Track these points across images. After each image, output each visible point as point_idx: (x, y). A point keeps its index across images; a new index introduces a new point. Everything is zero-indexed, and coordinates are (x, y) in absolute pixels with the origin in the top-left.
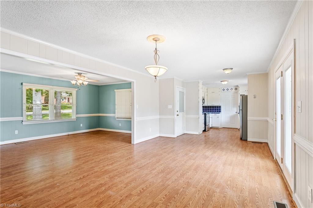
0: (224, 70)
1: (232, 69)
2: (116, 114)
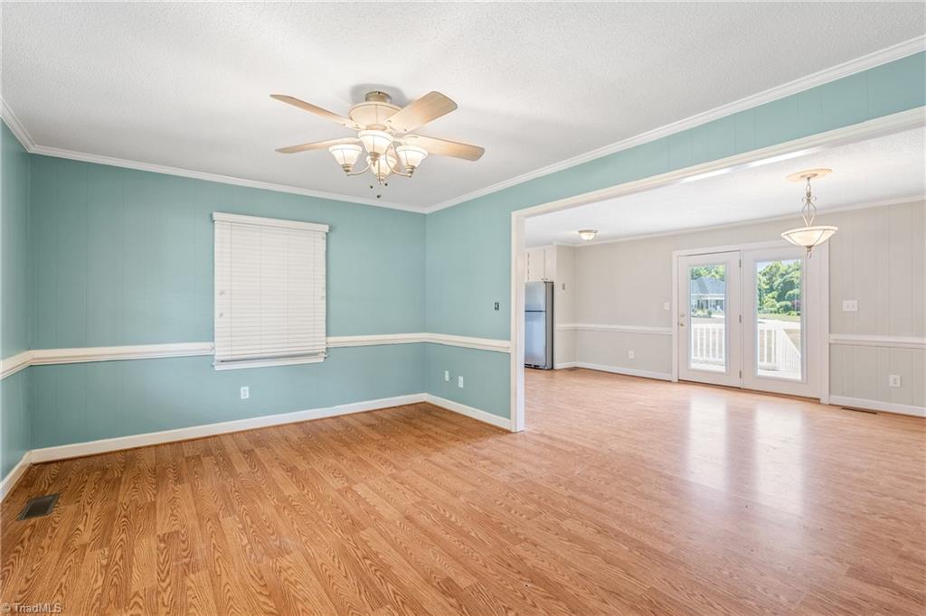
0: (580, 232)
1: (596, 232)
2: (216, 339)
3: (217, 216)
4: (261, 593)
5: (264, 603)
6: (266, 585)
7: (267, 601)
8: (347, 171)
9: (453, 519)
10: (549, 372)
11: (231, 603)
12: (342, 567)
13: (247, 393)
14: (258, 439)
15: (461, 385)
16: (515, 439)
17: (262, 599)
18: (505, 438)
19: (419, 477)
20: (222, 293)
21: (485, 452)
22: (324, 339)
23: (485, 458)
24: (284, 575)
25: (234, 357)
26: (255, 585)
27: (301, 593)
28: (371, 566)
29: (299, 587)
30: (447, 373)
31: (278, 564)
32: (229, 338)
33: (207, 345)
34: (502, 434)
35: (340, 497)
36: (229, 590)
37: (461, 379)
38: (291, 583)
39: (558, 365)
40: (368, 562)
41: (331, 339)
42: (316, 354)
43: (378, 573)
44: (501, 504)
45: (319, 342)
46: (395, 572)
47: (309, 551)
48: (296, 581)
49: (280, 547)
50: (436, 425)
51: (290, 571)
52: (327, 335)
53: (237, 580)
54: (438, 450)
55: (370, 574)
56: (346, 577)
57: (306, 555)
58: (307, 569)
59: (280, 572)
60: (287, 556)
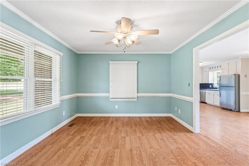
2: (110, 93)
3: (110, 62)
4: (84, 156)
6: (87, 154)
7: (83, 158)
8: (117, 46)
9: (143, 155)
10: (237, 113)
12: (104, 157)
13: (117, 107)
14: (117, 119)
15: (180, 112)
16: (192, 135)
18: (189, 135)
19: (146, 139)
20: (111, 81)
21: (175, 137)
22: (137, 94)
23: (174, 139)
25: (114, 98)
27: (90, 159)
28: (110, 159)
30: (176, 107)
31: (93, 150)
32: (113, 93)
33: (108, 94)
34: (188, 132)
35: (121, 139)
37: (180, 110)
39: (242, 110)
40: (110, 158)
41: (139, 94)
42: (135, 98)
43: (110, 162)
44: (164, 156)
45: (136, 95)
46: (113, 163)
48: (92, 156)
49: (97, 147)
50: (167, 125)
51: (94, 153)
52: (138, 93)
54: (160, 132)
55: (108, 161)
56: (102, 159)
57: (100, 150)
58: (97, 154)
59: (92, 152)
60: (96, 149)
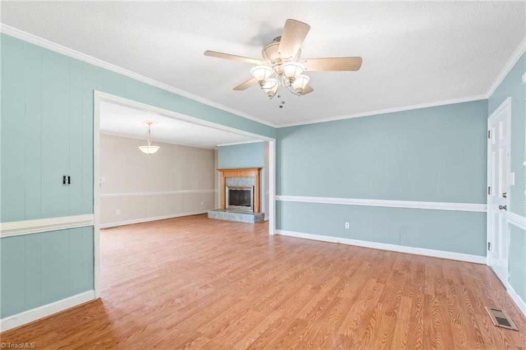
4: (372, 327)
5: (374, 323)
6: (367, 329)
7: (372, 323)
11: (387, 333)
17: (373, 325)
24: (355, 328)
26: (371, 332)
28: (323, 306)
29: (355, 319)
31: (353, 334)
36: (384, 339)
38: (357, 323)
40: (321, 308)
47: (333, 329)
49: (343, 342)
51: (352, 327)
53: (377, 340)
55: (328, 305)
56: (336, 310)
57: (337, 329)
58: (344, 323)
59: (356, 330)
60: (345, 334)
